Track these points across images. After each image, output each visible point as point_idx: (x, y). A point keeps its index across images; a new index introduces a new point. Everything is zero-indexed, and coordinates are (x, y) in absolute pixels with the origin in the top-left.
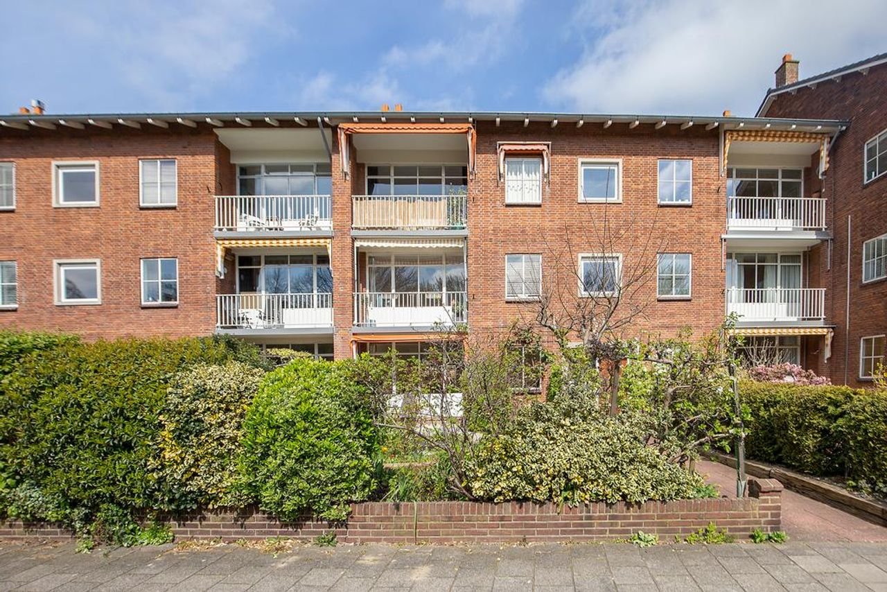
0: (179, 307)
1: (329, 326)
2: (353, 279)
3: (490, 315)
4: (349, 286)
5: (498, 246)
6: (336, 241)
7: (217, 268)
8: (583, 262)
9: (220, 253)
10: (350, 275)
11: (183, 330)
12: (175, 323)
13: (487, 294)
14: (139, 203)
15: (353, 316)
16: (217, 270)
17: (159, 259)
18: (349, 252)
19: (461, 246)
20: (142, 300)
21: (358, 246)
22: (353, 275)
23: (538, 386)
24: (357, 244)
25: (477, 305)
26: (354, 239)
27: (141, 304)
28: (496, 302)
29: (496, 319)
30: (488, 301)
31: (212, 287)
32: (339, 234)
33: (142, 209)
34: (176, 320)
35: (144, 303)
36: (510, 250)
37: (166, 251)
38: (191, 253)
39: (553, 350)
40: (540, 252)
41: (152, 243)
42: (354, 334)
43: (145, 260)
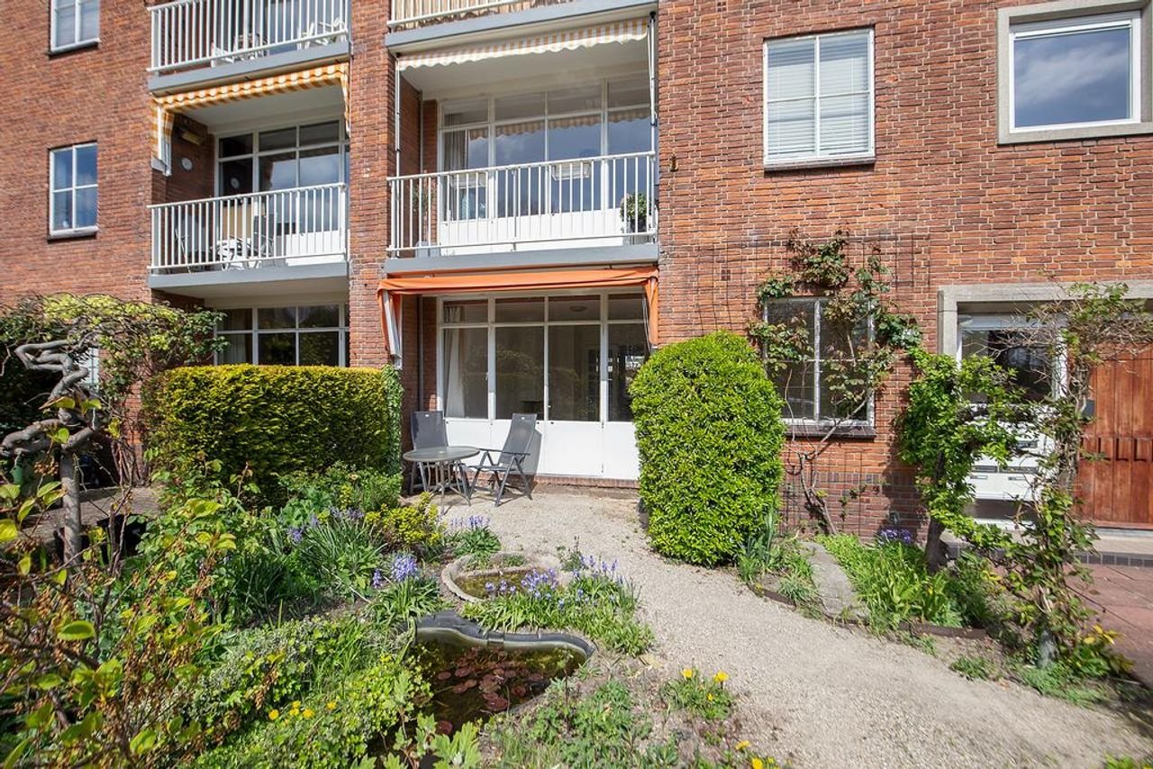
0: (98, 235)
1: (340, 259)
2: (390, 149)
3: (719, 213)
4: (381, 164)
5: (740, 20)
6: (358, 64)
7: (156, 153)
8: (1012, 37)
9: (160, 122)
10: (383, 138)
11: (103, 280)
12: (93, 266)
13: (709, 156)
14: (49, 47)
15: (389, 234)
16: (156, 157)
17: (74, 148)
18: (382, 87)
19: (639, 37)
20: (51, 226)
21: (403, 69)
22: (391, 139)
23: (862, 415)
24: (401, 65)
25: (683, 187)
26: (394, 57)
27: (48, 234)
28: (736, 175)
29: (735, 224)
30: (715, 174)
31: (146, 191)
32: (364, 47)
33: (53, 56)
34: (92, 262)
35: (53, 233)
36: (778, 26)
37: (82, 129)
38: (116, 128)
39: (915, 309)
40: (869, 20)
41: (64, 119)
42: (390, 276)
43: (56, 151)
